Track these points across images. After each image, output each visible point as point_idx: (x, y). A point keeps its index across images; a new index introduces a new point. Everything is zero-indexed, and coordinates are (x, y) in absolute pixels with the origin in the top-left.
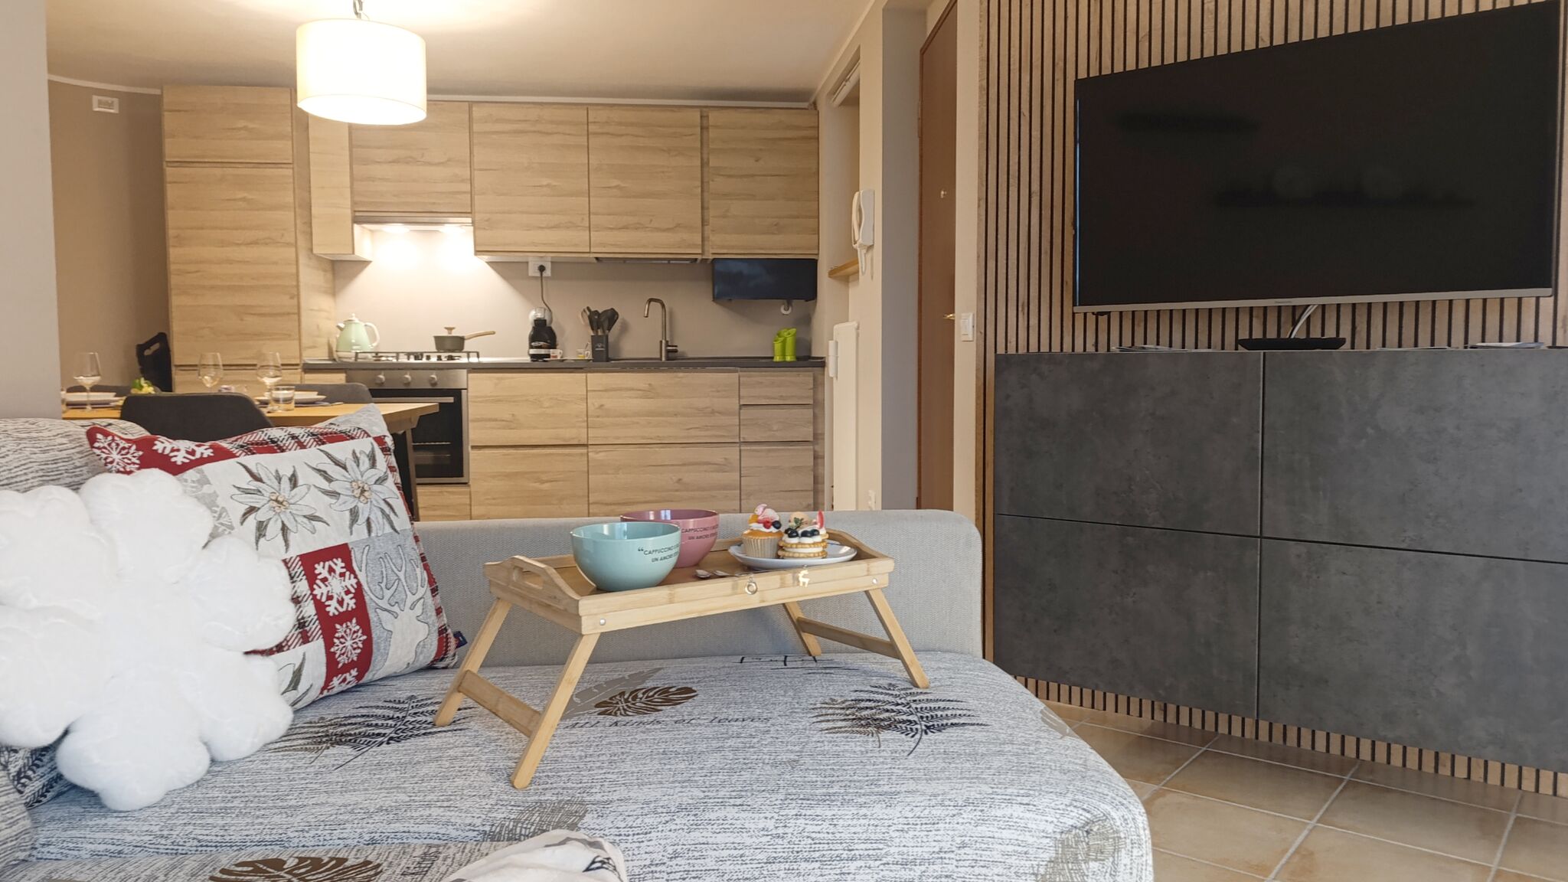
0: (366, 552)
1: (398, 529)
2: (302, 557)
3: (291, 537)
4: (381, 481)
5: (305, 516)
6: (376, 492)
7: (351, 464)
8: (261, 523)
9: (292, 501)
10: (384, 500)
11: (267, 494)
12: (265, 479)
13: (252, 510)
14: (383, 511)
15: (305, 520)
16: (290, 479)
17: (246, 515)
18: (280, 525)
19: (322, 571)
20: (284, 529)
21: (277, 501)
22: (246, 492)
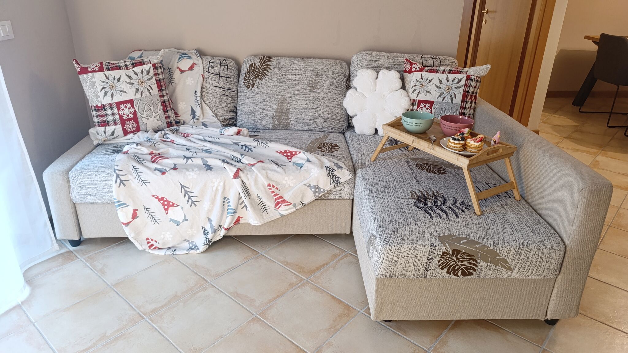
0: (439, 105)
1: (453, 102)
2: (419, 100)
3: (420, 95)
4: (457, 88)
5: (426, 91)
6: (453, 90)
7: (451, 81)
8: (415, 89)
9: (426, 86)
10: (454, 93)
11: (421, 83)
12: (424, 79)
13: (416, 85)
14: (451, 96)
15: (426, 92)
16: (429, 81)
17: (413, 87)
18: (419, 91)
19: (422, 105)
20: (419, 92)
21: (422, 85)
22: (417, 81)
